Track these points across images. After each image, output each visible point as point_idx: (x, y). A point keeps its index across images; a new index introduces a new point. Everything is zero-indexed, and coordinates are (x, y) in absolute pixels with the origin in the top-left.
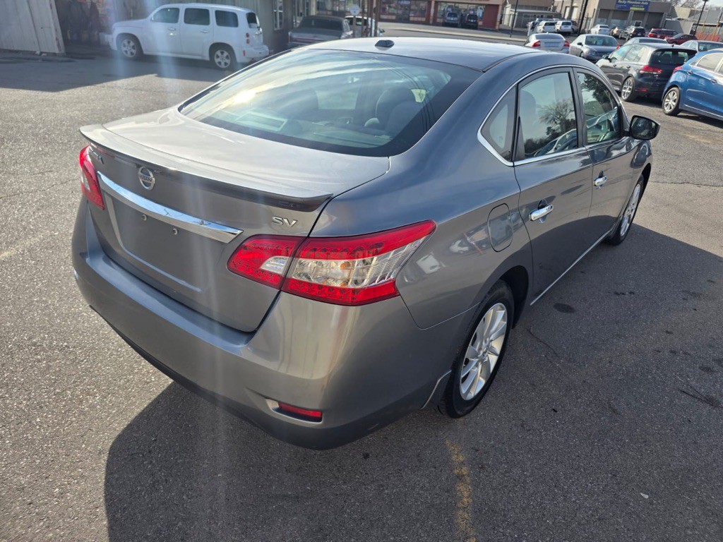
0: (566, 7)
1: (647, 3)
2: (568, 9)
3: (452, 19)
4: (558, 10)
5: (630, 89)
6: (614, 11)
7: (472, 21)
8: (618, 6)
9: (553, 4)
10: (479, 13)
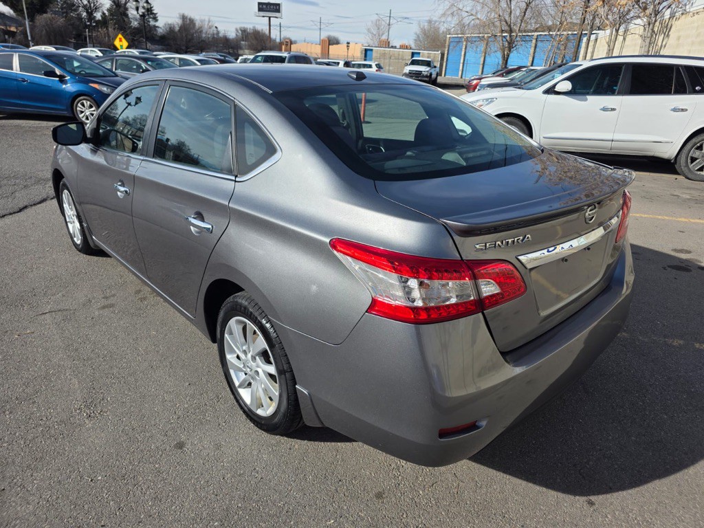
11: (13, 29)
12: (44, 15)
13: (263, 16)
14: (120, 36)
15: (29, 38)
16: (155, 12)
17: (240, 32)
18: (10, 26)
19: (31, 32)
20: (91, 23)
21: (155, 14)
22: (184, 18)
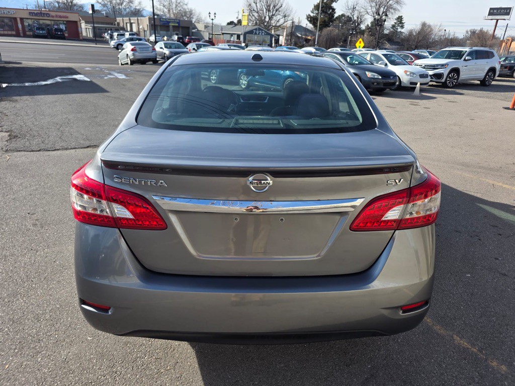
0: (127, 23)
1: (178, 21)
2: (128, 25)
3: (41, 32)
4: (121, 25)
5: (215, 77)
6: (160, 26)
7: (59, 33)
8: (162, 23)
9: (116, 21)
10: (63, 27)
11: (309, 38)
12: (328, 28)
13: (492, 19)
14: (361, 40)
15: (316, 43)
16: (403, 22)
17: (469, 33)
18: (308, 36)
19: (318, 39)
20: (353, 32)
21: (403, 23)
22: (424, 25)
